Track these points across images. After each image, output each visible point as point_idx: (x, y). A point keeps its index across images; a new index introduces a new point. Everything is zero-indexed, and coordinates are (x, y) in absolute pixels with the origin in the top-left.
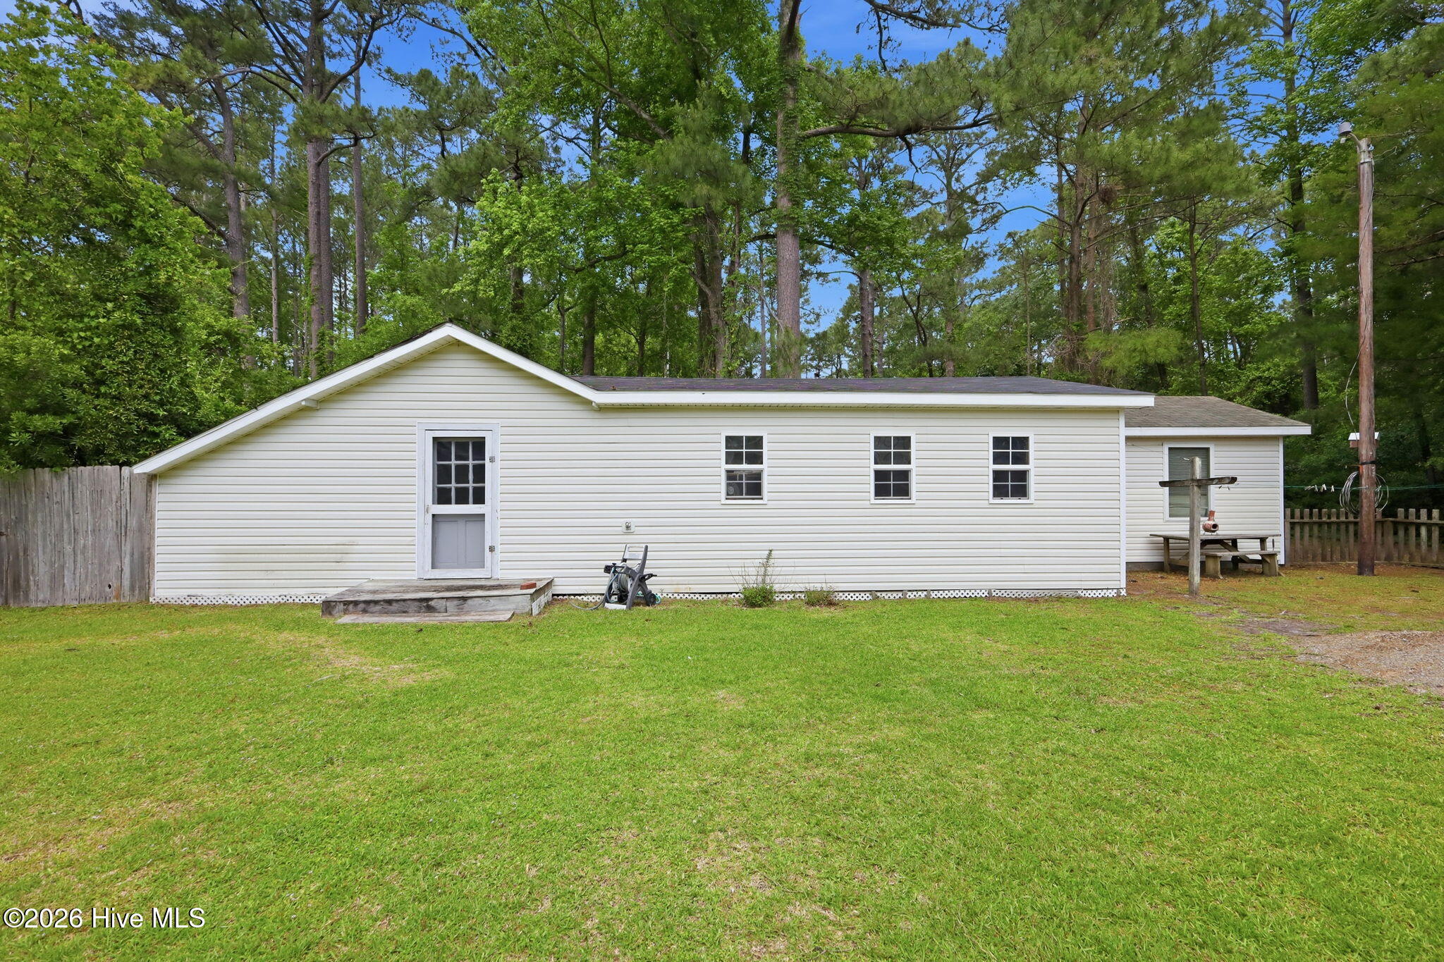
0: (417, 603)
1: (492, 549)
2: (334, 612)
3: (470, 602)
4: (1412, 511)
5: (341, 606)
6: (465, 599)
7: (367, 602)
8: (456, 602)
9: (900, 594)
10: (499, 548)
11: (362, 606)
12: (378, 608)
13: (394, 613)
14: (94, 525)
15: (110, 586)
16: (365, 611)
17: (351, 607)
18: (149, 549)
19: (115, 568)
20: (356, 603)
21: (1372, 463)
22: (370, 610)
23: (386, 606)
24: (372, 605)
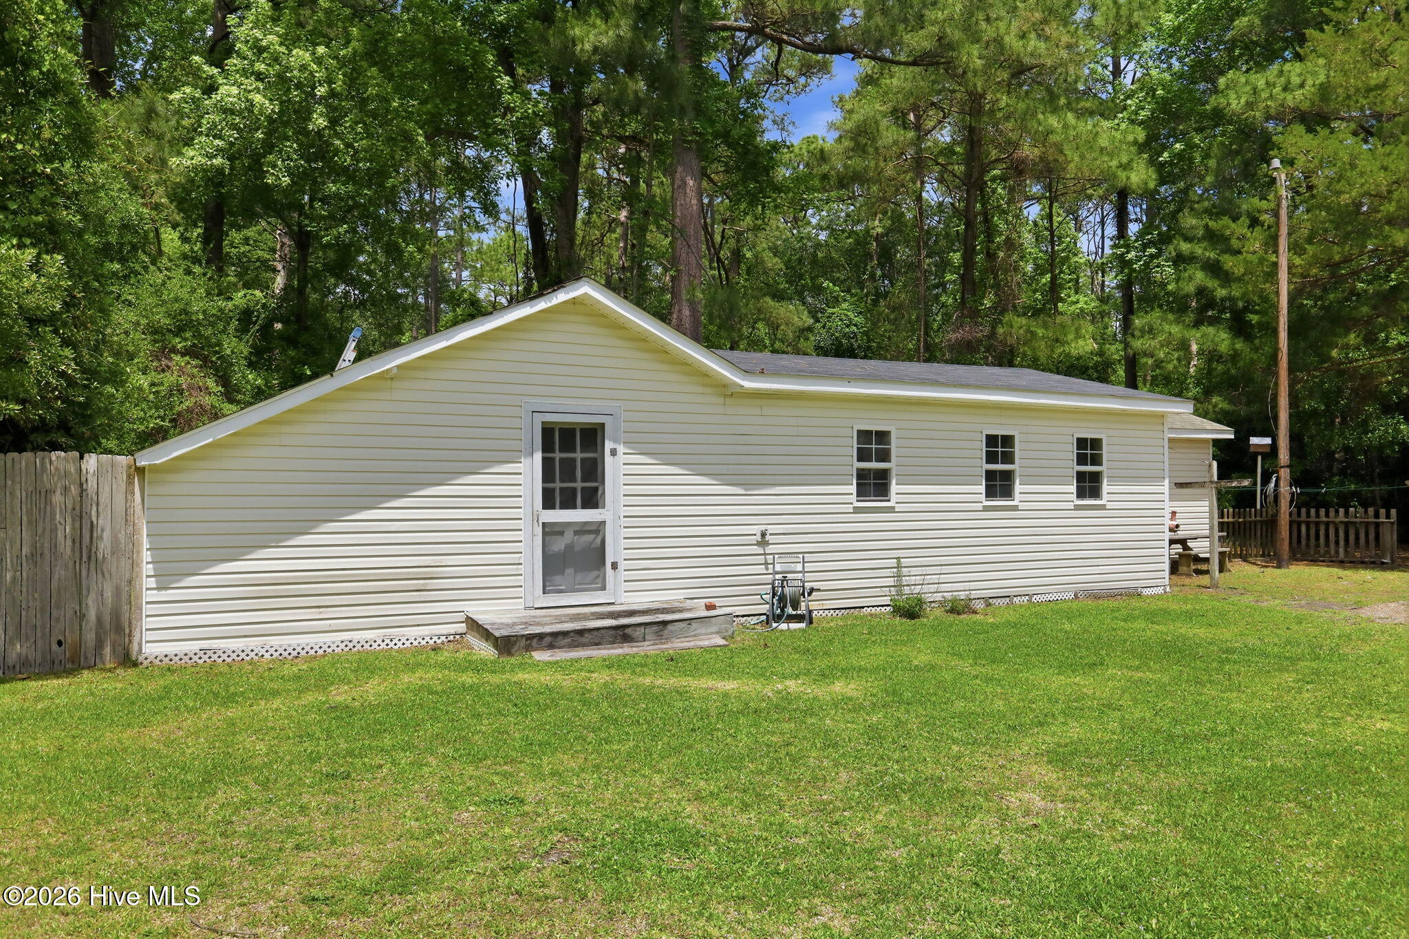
0: (612, 632)
1: (615, 566)
2: (513, 651)
3: (670, 627)
4: (1313, 511)
5: (523, 642)
6: (665, 623)
7: (555, 635)
8: (655, 628)
9: (1008, 599)
10: (623, 565)
11: (548, 639)
12: (567, 641)
13: (583, 645)
14: (34, 546)
15: (60, 643)
16: (551, 646)
17: (534, 642)
18: (130, 582)
19: (69, 613)
20: (541, 636)
21: (1287, 466)
22: (556, 644)
23: (577, 638)
24: (560, 637)
